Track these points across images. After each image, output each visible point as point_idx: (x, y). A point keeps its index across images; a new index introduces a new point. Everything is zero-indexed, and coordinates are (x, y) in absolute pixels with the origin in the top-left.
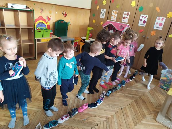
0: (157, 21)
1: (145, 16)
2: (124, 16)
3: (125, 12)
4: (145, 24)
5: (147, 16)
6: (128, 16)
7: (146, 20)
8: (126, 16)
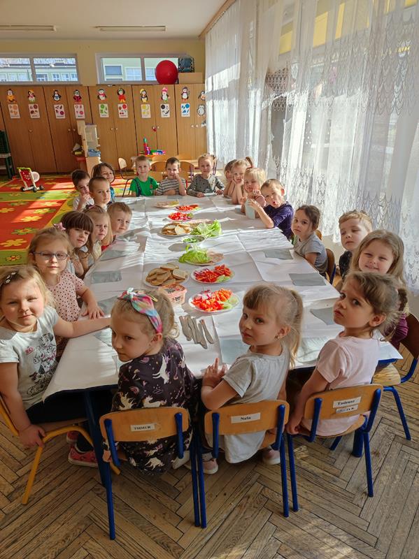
0: (76, 110)
1: (60, 106)
2: (31, 110)
3: (29, 105)
4: (64, 115)
5: (63, 105)
6: (38, 110)
7: (63, 110)
8: (34, 110)
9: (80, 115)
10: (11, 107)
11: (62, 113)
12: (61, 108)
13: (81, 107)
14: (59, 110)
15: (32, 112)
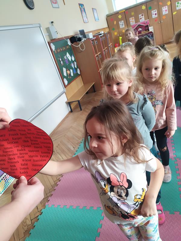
0: (163, 10)
3: (139, 15)
4: (157, 15)
5: (156, 10)
6: (143, 16)
9: (165, 12)
10: (131, 19)
11: (156, 14)
12: (155, 12)
13: (166, 8)
14: (154, 13)
15: (141, 19)
